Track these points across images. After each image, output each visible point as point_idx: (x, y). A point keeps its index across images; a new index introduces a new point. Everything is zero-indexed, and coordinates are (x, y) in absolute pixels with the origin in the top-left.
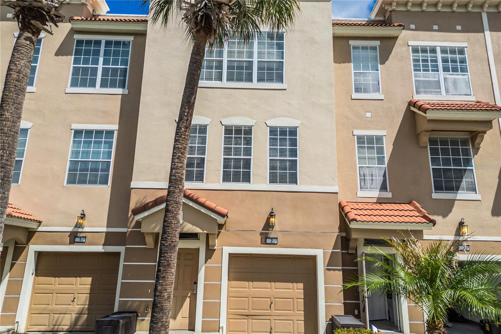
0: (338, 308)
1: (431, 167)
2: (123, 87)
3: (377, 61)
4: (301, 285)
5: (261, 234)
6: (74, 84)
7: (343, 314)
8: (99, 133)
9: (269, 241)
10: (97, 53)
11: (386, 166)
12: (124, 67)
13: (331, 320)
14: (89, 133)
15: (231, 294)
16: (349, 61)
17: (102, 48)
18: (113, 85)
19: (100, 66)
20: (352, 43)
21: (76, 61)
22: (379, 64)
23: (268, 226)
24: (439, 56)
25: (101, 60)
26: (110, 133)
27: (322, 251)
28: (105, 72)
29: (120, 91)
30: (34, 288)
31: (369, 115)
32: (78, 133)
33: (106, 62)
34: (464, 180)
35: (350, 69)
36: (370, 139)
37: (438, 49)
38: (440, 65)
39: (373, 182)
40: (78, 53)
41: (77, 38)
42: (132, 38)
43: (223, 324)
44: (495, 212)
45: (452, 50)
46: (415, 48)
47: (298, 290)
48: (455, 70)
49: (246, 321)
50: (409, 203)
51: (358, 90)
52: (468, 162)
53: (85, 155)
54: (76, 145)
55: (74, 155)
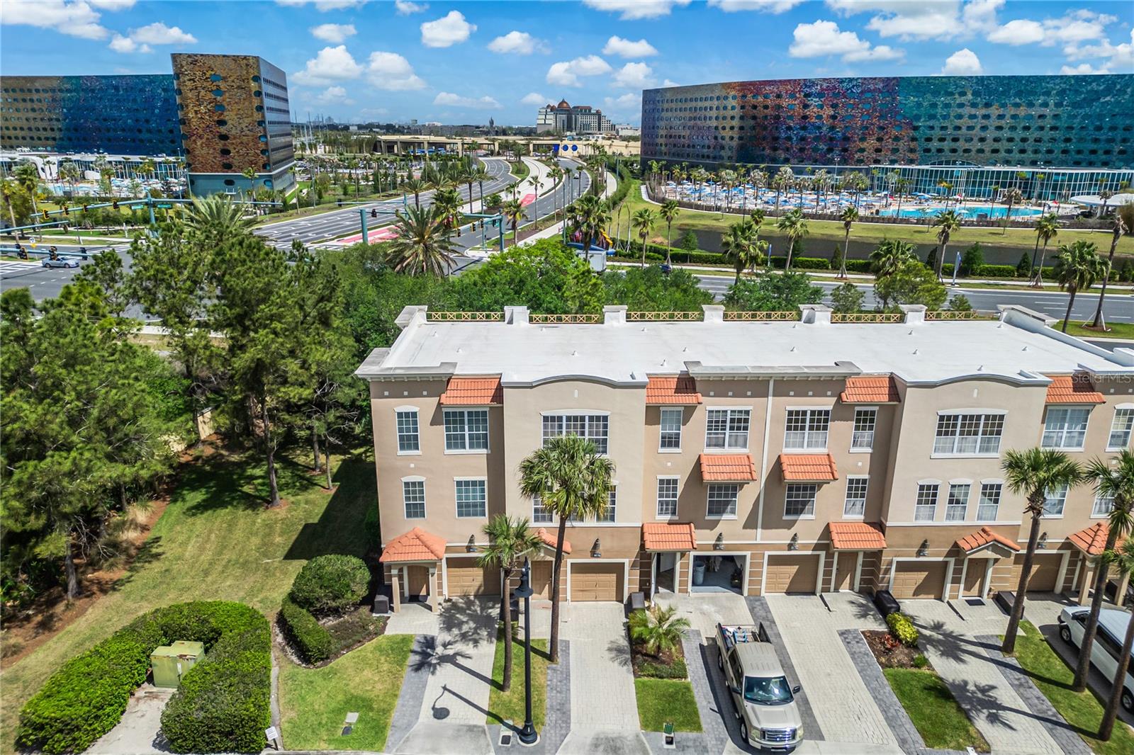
1: (708, 499)
2: (487, 448)
3: (680, 423)
4: (615, 574)
5: (591, 551)
6: (449, 446)
7: (638, 591)
8: (474, 483)
9: (595, 555)
10: (462, 422)
11: (677, 499)
12: (485, 432)
13: (631, 594)
14: (467, 483)
15: (571, 580)
16: (659, 424)
17: (466, 418)
18: (478, 446)
19: (467, 433)
20: (662, 409)
21: (448, 429)
22: (681, 425)
23: (596, 546)
24: (729, 417)
25: (466, 427)
26: (482, 483)
27: (628, 560)
28: (471, 437)
29: (484, 451)
30: (447, 575)
31: (669, 464)
32: (459, 484)
33: (470, 429)
34: (729, 507)
35: (658, 430)
36: (668, 482)
37: (729, 412)
38: (728, 425)
39: (667, 509)
40: (448, 422)
41: (444, 410)
42: (487, 409)
43: (569, 598)
44: (745, 527)
45: (740, 412)
46: (711, 412)
47: (613, 577)
48: (739, 428)
49: (582, 593)
50: (689, 524)
51: (663, 445)
52: (734, 496)
53: (467, 498)
54: (459, 491)
55: (460, 498)
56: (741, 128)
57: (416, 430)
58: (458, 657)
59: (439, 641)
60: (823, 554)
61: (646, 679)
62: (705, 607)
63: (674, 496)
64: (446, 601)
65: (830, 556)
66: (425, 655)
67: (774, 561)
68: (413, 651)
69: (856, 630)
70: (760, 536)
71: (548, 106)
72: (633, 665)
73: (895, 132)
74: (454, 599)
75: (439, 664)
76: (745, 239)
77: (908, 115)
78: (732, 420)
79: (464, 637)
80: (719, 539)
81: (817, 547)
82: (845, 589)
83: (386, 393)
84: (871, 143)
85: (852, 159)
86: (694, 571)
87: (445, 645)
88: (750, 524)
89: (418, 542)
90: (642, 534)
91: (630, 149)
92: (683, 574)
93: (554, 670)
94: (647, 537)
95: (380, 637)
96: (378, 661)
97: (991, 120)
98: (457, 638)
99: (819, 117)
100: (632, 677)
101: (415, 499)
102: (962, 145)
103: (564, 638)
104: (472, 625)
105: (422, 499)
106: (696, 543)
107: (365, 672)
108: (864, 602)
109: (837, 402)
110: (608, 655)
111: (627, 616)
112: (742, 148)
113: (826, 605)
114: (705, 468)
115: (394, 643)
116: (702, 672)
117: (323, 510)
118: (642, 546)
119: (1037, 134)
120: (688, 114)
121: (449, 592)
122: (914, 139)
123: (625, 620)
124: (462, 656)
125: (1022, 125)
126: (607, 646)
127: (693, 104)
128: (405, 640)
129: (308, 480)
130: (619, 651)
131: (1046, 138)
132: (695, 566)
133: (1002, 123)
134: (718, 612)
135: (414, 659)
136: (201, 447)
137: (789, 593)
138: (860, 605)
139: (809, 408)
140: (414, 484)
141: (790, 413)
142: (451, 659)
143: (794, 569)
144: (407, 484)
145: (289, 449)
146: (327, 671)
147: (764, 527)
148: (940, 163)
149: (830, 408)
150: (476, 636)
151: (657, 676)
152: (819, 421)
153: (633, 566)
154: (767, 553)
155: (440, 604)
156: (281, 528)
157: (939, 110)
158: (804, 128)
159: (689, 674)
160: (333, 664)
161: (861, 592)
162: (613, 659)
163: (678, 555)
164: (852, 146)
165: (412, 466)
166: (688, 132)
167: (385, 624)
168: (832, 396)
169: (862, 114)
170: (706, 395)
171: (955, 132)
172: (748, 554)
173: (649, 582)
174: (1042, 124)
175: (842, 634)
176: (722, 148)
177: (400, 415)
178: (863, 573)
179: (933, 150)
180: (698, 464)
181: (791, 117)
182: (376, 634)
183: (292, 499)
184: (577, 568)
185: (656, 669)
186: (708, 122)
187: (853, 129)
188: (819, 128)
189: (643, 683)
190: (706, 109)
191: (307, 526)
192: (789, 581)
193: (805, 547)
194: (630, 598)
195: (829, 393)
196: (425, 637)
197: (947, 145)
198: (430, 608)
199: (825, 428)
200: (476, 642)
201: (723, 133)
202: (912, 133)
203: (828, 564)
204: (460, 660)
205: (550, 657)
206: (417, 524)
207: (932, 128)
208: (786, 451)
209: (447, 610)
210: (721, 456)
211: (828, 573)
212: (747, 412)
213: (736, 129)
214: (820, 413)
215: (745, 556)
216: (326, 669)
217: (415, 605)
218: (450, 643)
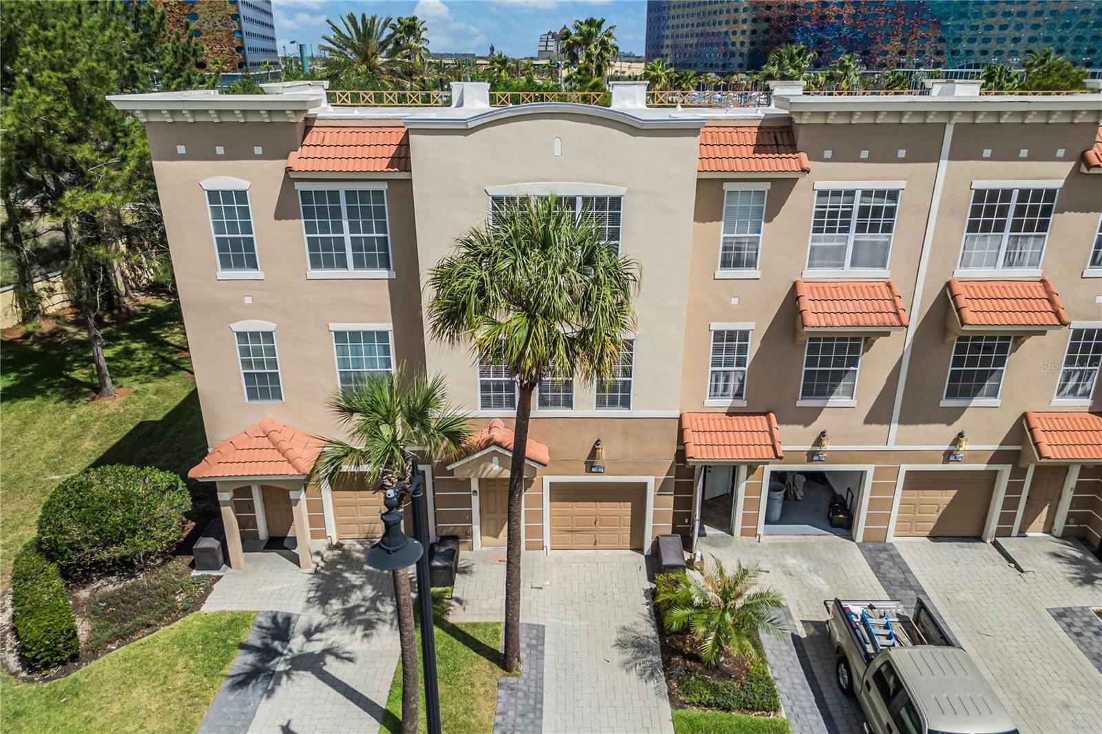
0: (667, 527)
1: (804, 369)
2: (388, 267)
3: (761, 218)
4: (630, 504)
5: (586, 463)
6: (316, 263)
7: (670, 533)
8: (368, 335)
9: (594, 470)
10: (336, 213)
11: (746, 369)
12: (382, 235)
13: (657, 537)
14: (355, 335)
15: (552, 514)
16: (719, 219)
17: (343, 205)
18: (372, 265)
19: (347, 235)
20: (727, 187)
21: (310, 228)
22: (763, 223)
23: (594, 453)
24: (857, 204)
25: (346, 224)
26: (383, 335)
27: (653, 478)
28: (356, 244)
29: (383, 273)
30: (334, 503)
31: (735, 301)
32: (340, 336)
33: (354, 228)
34: (842, 383)
35: (718, 232)
36: (731, 335)
37: (858, 194)
38: (854, 220)
39: (726, 388)
40: (308, 213)
41: (299, 187)
42: (383, 187)
43: (547, 543)
44: (869, 420)
45: (880, 194)
46: (823, 194)
47: (625, 508)
48: (874, 228)
49: (569, 536)
50: (766, 414)
51: (725, 264)
52: (854, 362)
53: (358, 363)
54: (342, 352)
55: (344, 363)
56: (754, 32)
57: (247, 228)
58: (330, 659)
59: (300, 625)
60: (1006, 470)
61: (695, 712)
62: (790, 561)
63: (741, 362)
64: (331, 547)
65: (1018, 473)
66: (267, 653)
67: (917, 481)
68: (243, 646)
69: (1084, 609)
70: (896, 436)
71: (549, 33)
72: (668, 679)
73: (921, 33)
74: (347, 544)
75: (288, 673)
76: (794, 68)
77: (935, 13)
78: (864, 212)
79: (349, 616)
80: (818, 442)
81: (998, 457)
82: (1036, 531)
83: (181, 149)
84: (896, 44)
85: (874, 63)
86: (769, 499)
87: (308, 634)
88: (879, 414)
89: (266, 443)
90: (681, 432)
91: (634, 70)
92: (751, 504)
93: (512, 689)
94: (689, 437)
95: (190, 618)
96: (171, 666)
97: (1027, 18)
98: (337, 619)
99: (839, 17)
100: (666, 705)
101: (260, 364)
102: (993, 46)
103: (534, 621)
104: (369, 591)
105: (273, 364)
106: (782, 448)
107: (135, 693)
108: (1079, 555)
109: (1076, 171)
110: (618, 656)
111: (651, 579)
112: (752, 54)
113: (1010, 559)
114: (806, 304)
115: (212, 629)
116: (807, 697)
117: (177, 403)
118: (681, 455)
119: (1078, 32)
120: (695, 20)
121: (339, 531)
122: (942, 40)
123: (648, 585)
124: (338, 656)
125: (1062, 21)
126: (615, 637)
127: (702, 8)
128: (236, 622)
129: (174, 363)
130: (640, 646)
131: (1088, 36)
132: (772, 489)
133: (1039, 20)
134: (816, 572)
135: (241, 661)
136: (38, 320)
137: (934, 537)
138: (1073, 561)
139: (1017, 184)
140: (255, 335)
141: (979, 195)
142: (311, 663)
143: (948, 496)
144: (242, 336)
145: (165, 326)
146: (61, 688)
147: (902, 422)
148: (969, 67)
149: (1058, 184)
150: (372, 615)
151: (718, 705)
152: (1033, 211)
153: (662, 489)
154: (905, 468)
155: (318, 553)
156: (102, 427)
157: (970, 8)
158: (821, 29)
159: (783, 700)
160: (79, 674)
161: (1066, 536)
162: (627, 666)
163: (743, 471)
164: (874, 49)
165: (248, 300)
166: (696, 40)
167: (209, 590)
168: (1065, 159)
169: (886, 12)
170: (816, 157)
171: (986, 33)
172: (870, 469)
173: (690, 516)
174: (1085, 20)
175: (1060, 615)
176: (733, 55)
177: (213, 195)
178: (1075, 503)
179: (962, 52)
180: (793, 297)
181: (808, 18)
182: (185, 611)
183: (136, 386)
184: (562, 493)
185: (715, 690)
186: (718, 27)
187: (876, 29)
188: (839, 29)
189: (690, 721)
190: (715, 13)
191: (142, 425)
192: (936, 516)
193: (974, 456)
194: (656, 545)
195: (1061, 153)
196: (274, 618)
197: (976, 47)
198: (295, 560)
199: (1043, 226)
200: (369, 625)
201: (733, 39)
202: (939, 34)
203: (1014, 488)
204: (333, 666)
205: (504, 660)
206: (267, 412)
207: (962, 28)
208: (961, 273)
209: (330, 564)
210: (836, 284)
211: (1011, 504)
212: (893, 195)
213: (747, 33)
214: (1037, 193)
215: (862, 474)
216: (63, 683)
217: (274, 556)
218: (319, 629)
